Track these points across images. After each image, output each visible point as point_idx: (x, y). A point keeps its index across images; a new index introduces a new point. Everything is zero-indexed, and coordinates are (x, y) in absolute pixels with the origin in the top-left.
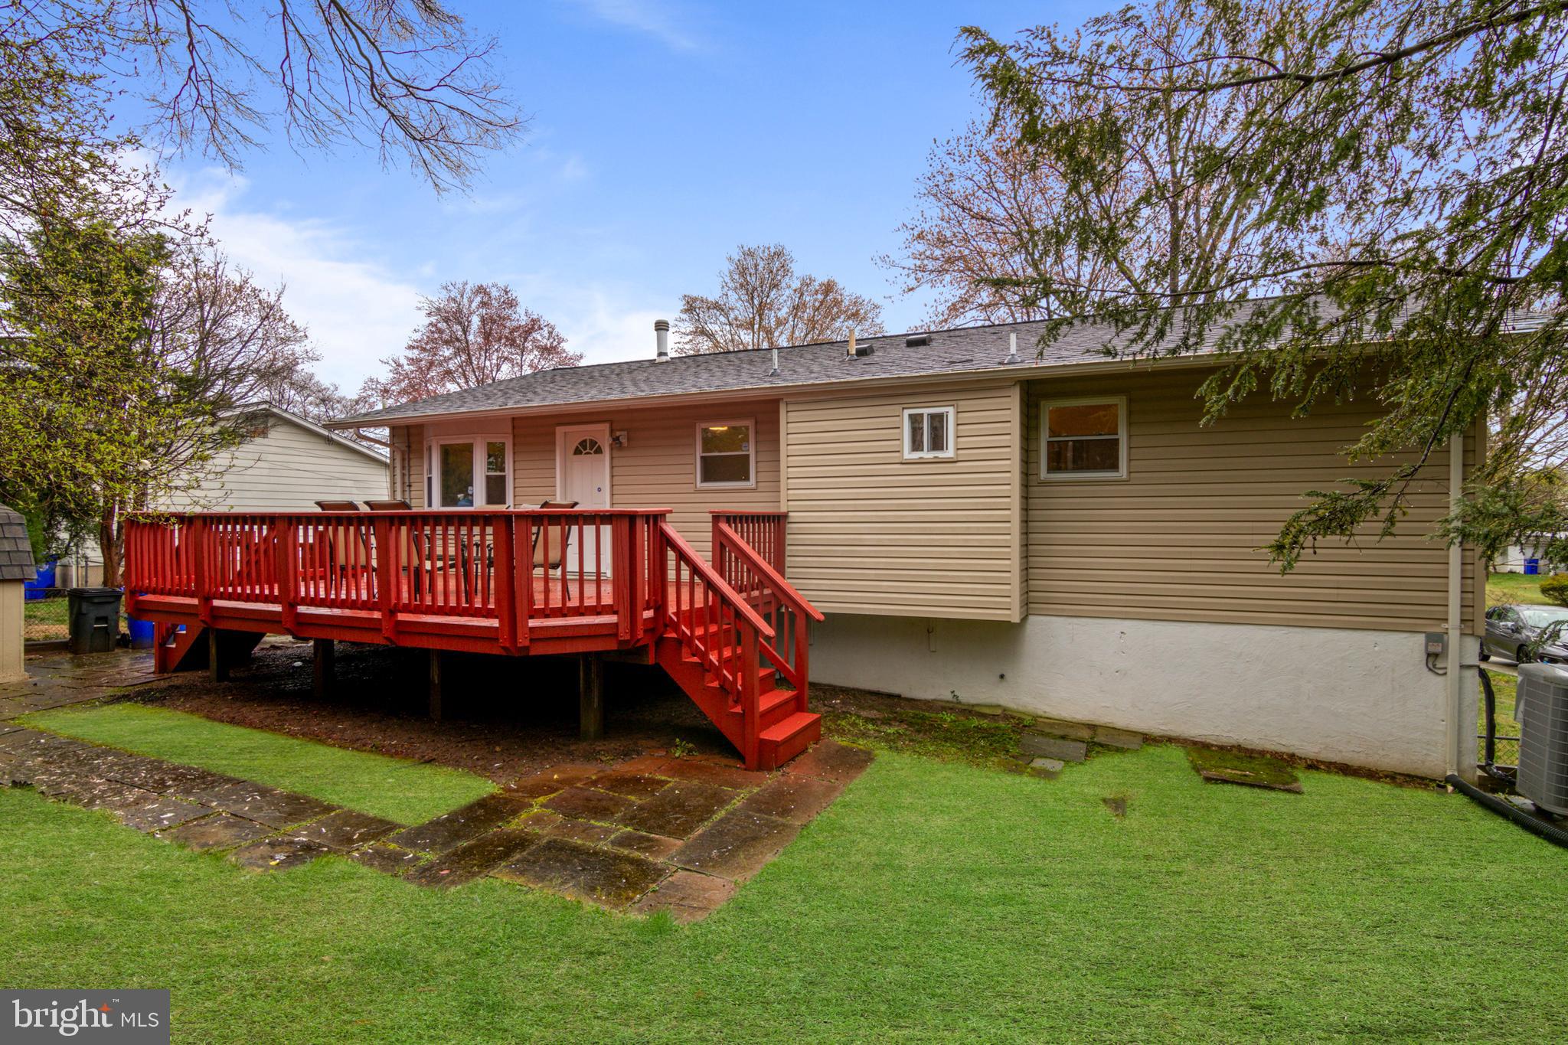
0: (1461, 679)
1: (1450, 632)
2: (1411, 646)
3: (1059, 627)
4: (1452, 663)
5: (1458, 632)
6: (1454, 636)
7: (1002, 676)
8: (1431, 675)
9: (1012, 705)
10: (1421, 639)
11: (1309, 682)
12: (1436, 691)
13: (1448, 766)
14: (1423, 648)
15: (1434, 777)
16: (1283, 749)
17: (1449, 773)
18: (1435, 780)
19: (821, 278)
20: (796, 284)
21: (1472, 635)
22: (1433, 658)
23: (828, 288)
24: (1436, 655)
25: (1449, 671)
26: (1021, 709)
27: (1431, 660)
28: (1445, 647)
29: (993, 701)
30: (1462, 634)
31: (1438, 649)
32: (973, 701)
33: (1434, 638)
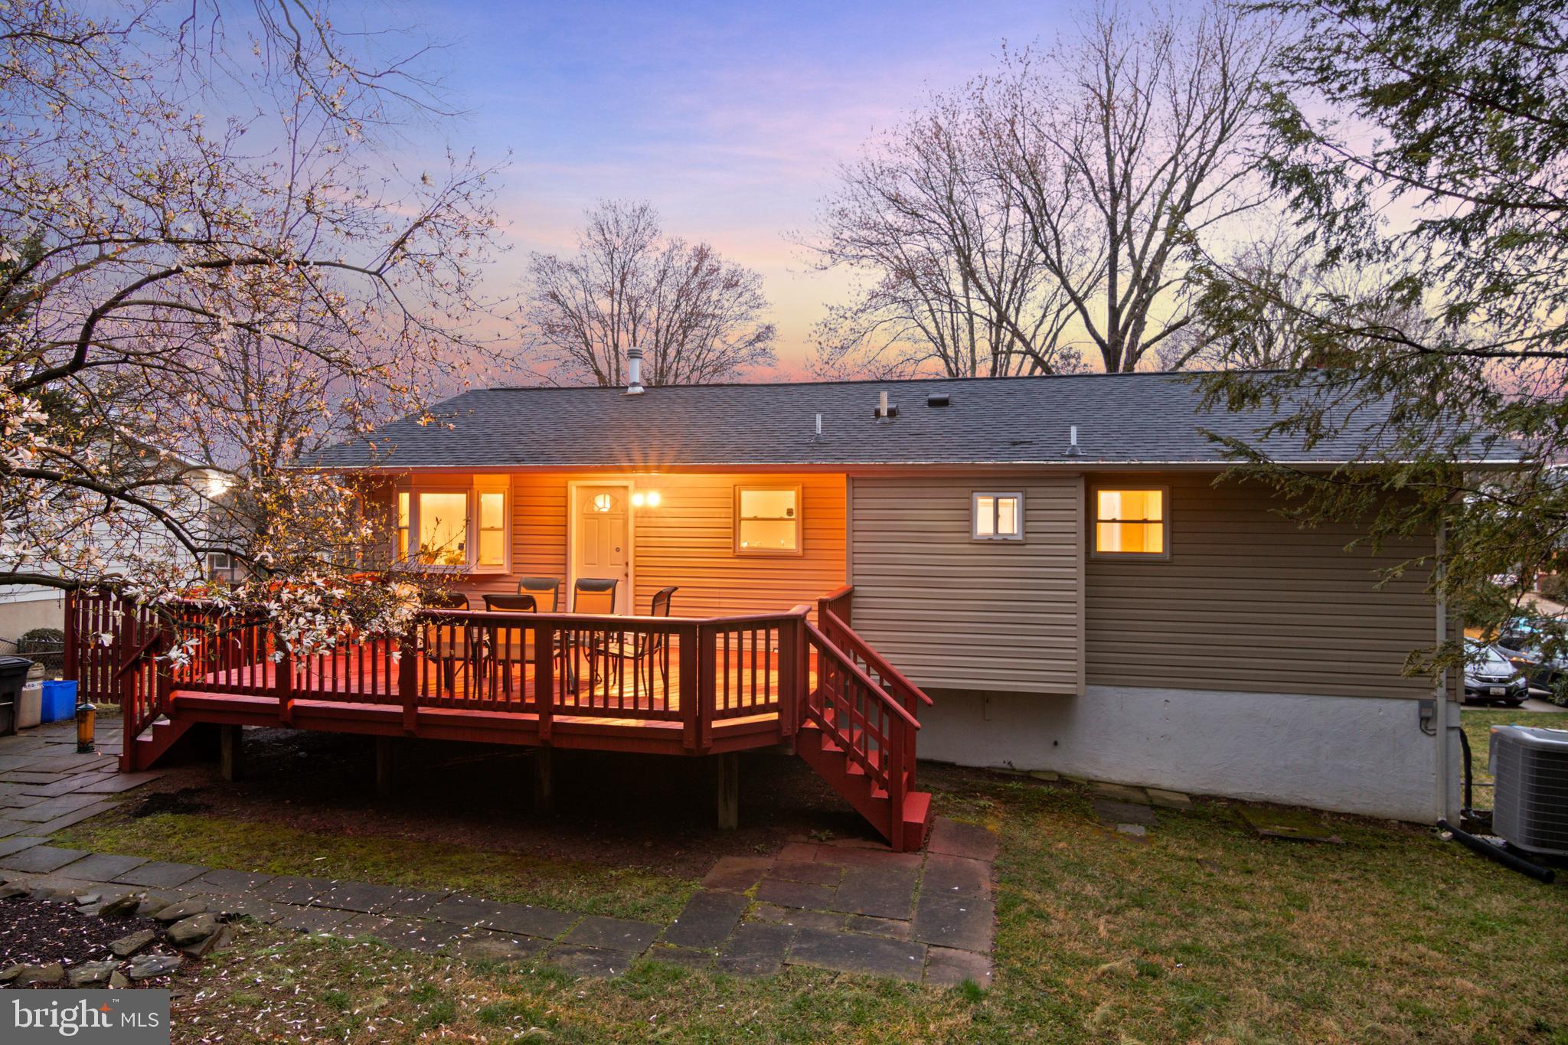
0: (1447, 739)
1: (1438, 699)
2: (1405, 711)
3: (1111, 696)
4: (1440, 726)
5: (1444, 700)
6: (1441, 702)
7: (1056, 743)
8: (1424, 737)
9: (1065, 771)
10: (1415, 705)
11: (1327, 743)
12: (1426, 749)
13: (1439, 813)
14: (1417, 712)
15: (1428, 823)
16: (1308, 804)
17: (1440, 819)
18: (1428, 826)
19: (693, 242)
20: (664, 247)
21: (1455, 701)
22: (1426, 722)
23: (702, 254)
24: (1428, 719)
25: (1438, 732)
26: (1073, 773)
27: (1424, 722)
28: (1435, 712)
29: (1047, 767)
30: (1448, 701)
31: (1430, 714)
32: (1027, 768)
33: (1427, 705)
